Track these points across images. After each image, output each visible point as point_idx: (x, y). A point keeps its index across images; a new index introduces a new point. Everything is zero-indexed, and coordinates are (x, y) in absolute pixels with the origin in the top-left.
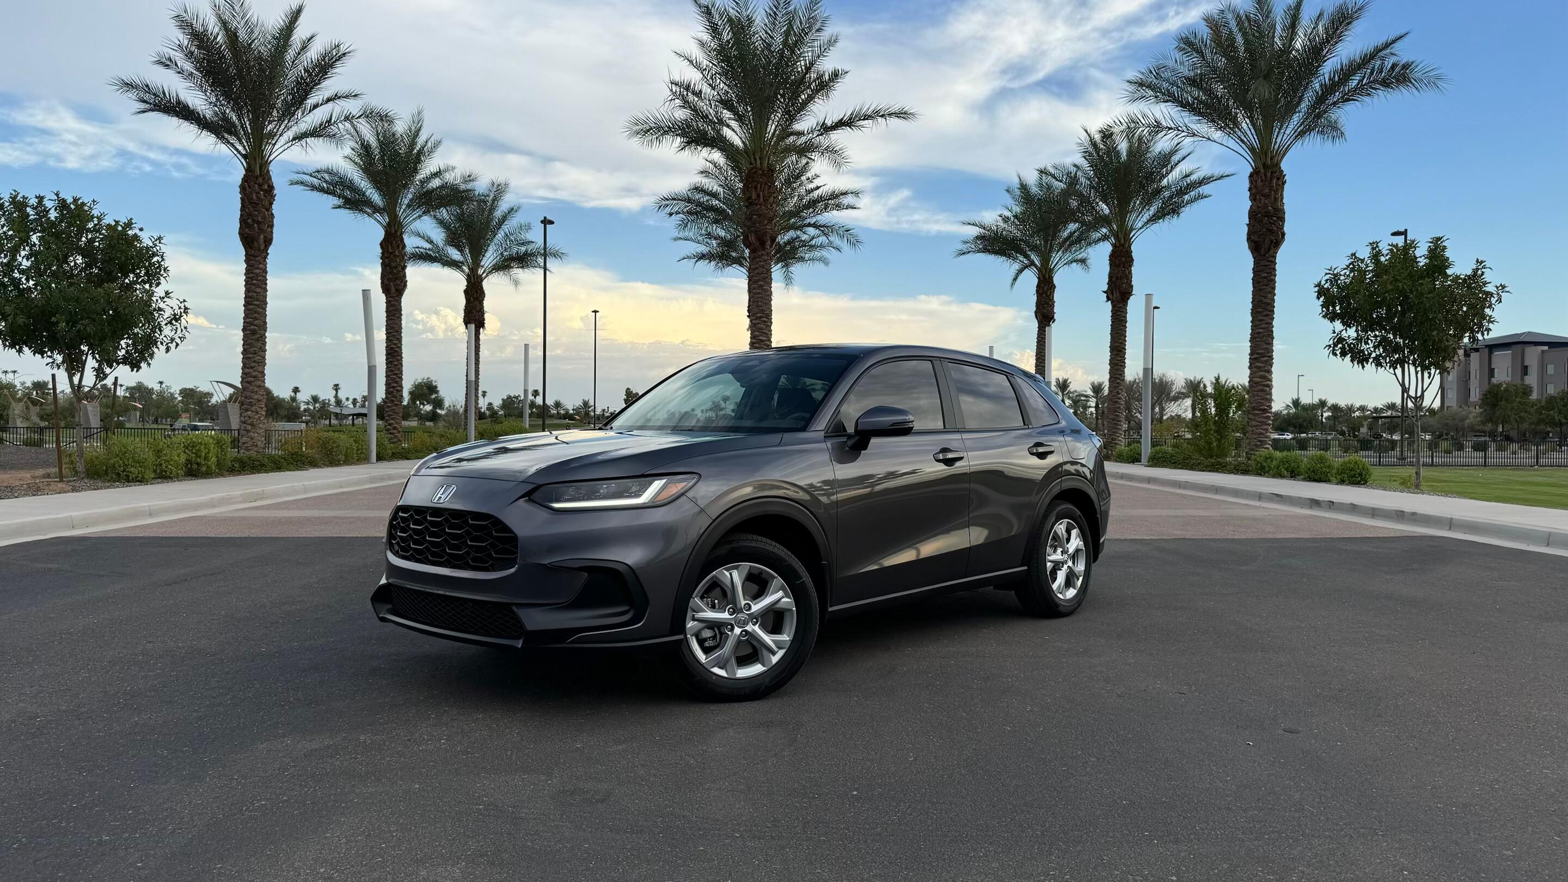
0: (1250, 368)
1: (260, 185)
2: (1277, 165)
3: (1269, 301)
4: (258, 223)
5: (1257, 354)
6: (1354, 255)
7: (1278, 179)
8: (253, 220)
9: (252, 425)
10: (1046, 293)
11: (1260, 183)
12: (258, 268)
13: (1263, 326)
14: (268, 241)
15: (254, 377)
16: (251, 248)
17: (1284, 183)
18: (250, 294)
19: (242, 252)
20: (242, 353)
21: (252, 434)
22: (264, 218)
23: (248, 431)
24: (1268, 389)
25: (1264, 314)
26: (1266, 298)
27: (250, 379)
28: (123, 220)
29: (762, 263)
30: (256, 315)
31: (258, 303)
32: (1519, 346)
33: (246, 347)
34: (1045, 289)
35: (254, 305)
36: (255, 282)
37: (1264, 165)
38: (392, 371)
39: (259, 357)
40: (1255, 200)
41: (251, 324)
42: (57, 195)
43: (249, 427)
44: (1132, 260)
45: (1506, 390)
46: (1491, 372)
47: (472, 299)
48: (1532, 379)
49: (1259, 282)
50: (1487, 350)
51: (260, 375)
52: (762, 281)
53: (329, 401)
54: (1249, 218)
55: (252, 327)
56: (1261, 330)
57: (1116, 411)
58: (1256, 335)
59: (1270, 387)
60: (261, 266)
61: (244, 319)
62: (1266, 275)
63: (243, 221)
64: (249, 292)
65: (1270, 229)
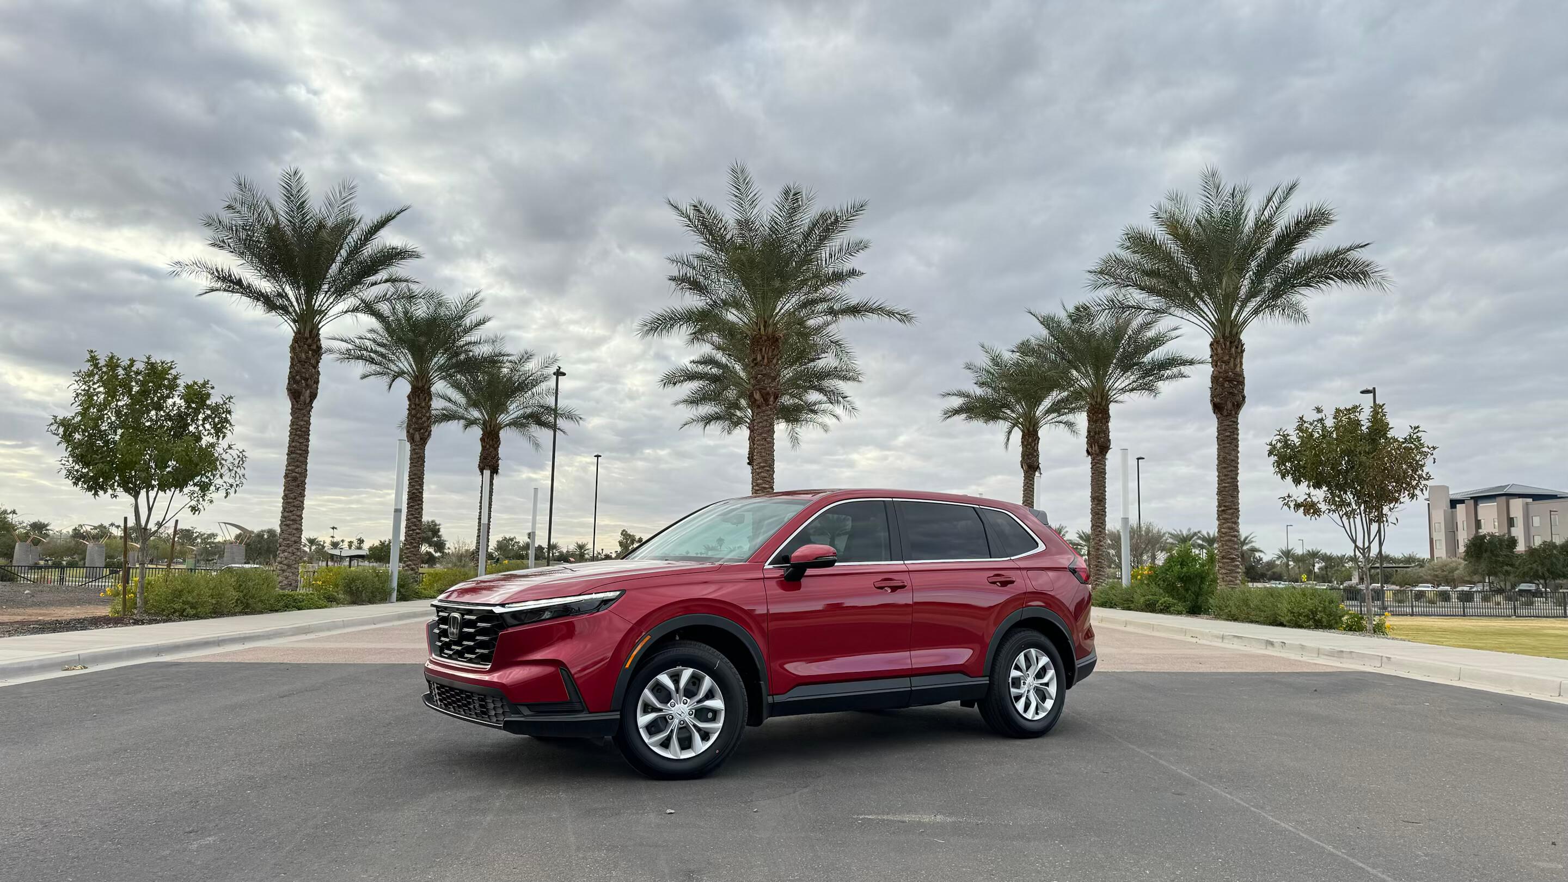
1: (309, 346)
2: (1238, 334)
3: (1233, 458)
4: (306, 379)
5: (1225, 506)
6: (1301, 418)
7: (1237, 348)
8: (301, 377)
10: (1031, 445)
11: (1219, 351)
12: (302, 420)
13: (1229, 480)
14: (313, 396)
15: (293, 520)
16: (297, 402)
17: (1243, 351)
18: (293, 444)
20: (283, 499)
21: (288, 574)
22: (311, 375)
23: (283, 571)
25: (1230, 469)
26: (1230, 455)
27: (288, 522)
28: (200, 382)
29: (766, 418)
30: (298, 463)
31: (300, 452)
32: (1504, 498)
33: (286, 493)
34: (1030, 440)
35: (297, 454)
36: (299, 433)
37: (1224, 336)
38: (412, 514)
39: (298, 502)
40: (1216, 366)
41: (293, 471)
42: (149, 358)
43: (285, 567)
44: (1109, 417)
45: (1490, 542)
46: (1478, 524)
47: (488, 447)
48: (1518, 532)
49: (1223, 440)
50: (1472, 501)
51: (298, 518)
52: (765, 433)
54: (1212, 383)
55: (294, 474)
56: (1227, 485)
57: (1099, 558)
58: (1222, 489)
60: (305, 418)
61: (287, 466)
62: (1229, 434)
63: (292, 378)
65: (1231, 393)
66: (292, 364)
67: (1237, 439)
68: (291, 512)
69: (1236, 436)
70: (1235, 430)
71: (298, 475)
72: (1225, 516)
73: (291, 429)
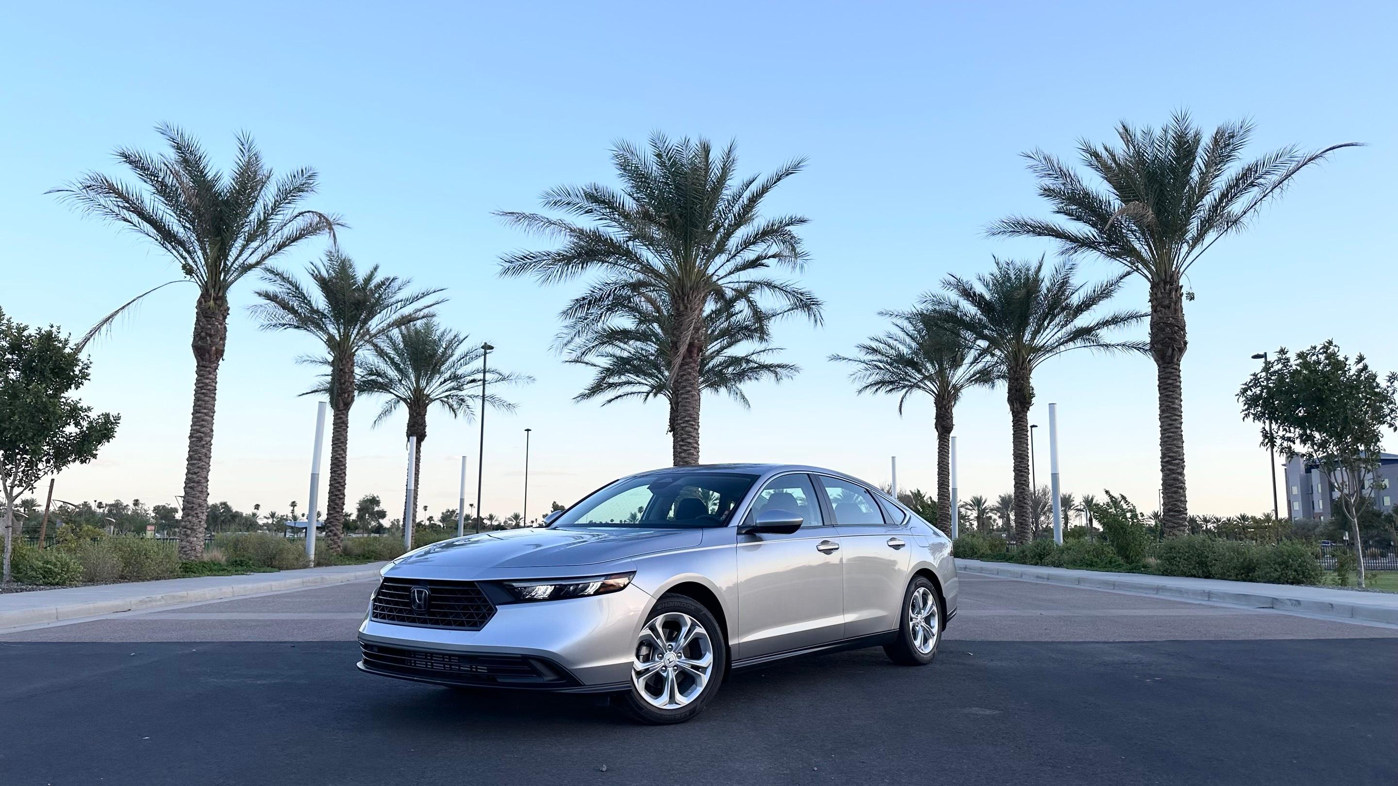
0: (1162, 471)
3: (1177, 406)
4: (211, 336)
5: (1169, 457)
7: (1177, 292)
8: (207, 334)
9: (192, 529)
11: (1159, 296)
12: (207, 378)
13: (1172, 430)
14: (220, 353)
15: (198, 483)
16: (203, 360)
17: (1182, 294)
18: (198, 403)
19: (193, 363)
20: (187, 460)
21: (192, 539)
22: (217, 331)
23: (188, 536)
24: (1182, 491)
25: (1173, 418)
26: (1173, 403)
30: (203, 423)
31: (205, 411)
33: (191, 453)
35: (202, 413)
36: (203, 391)
37: (1163, 280)
41: (198, 431)
43: (189, 532)
47: (415, 414)
49: (1165, 389)
51: (203, 481)
53: (287, 516)
54: (1152, 328)
55: (199, 434)
56: (1171, 434)
58: (1166, 439)
59: (1184, 489)
60: (211, 376)
61: (191, 426)
62: (1171, 382)
63: (196, 334)
64: (198, 401)
65: (1172, 338)
66: (198, 320)
67: (1180, 386)
68: (195, 473)
69: (1178, 384)
70: (1177, 378)
71: (202, 435)
72: (1170, 467)
73: (197, 387)
